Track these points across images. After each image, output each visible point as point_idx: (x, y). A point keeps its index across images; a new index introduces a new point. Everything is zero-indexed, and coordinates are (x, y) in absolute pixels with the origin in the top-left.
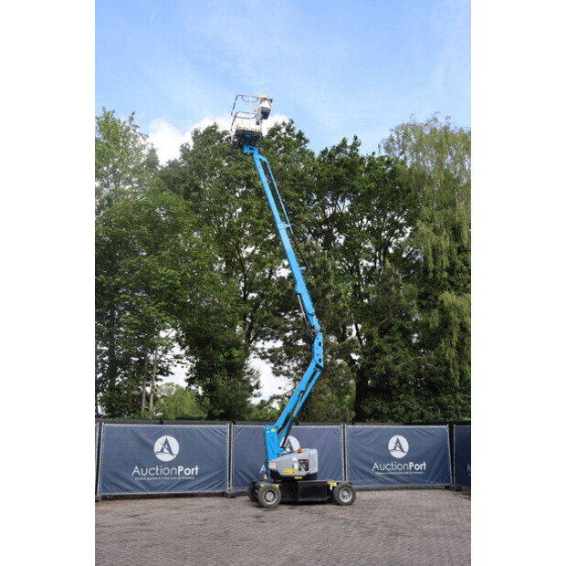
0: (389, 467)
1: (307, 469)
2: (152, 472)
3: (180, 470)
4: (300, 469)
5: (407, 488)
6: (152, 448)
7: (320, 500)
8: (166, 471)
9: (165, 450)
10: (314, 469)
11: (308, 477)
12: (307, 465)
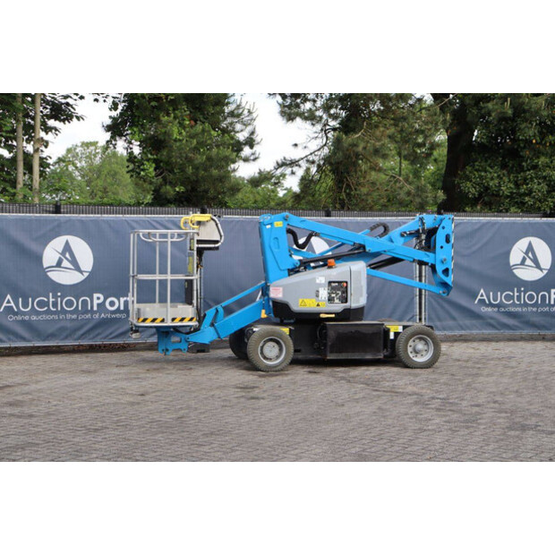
0: (508, 298)
1: (345, 300)
2: (41, 304)
3: (96, 302)
4: (330, 300)
5: (544, 339)
6: (39, 259)
7: (369, 357)
8: (69, 303)
9: (65, 263)
10: (358, 299)
11: (347, 314)
12: (345, 291)
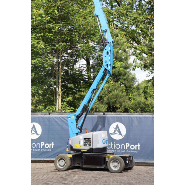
1: (90, 145)
3: (42, 145)
4: (85, 145)
8: (34, 145)
9: (33, 132)
12: (90, 142)
